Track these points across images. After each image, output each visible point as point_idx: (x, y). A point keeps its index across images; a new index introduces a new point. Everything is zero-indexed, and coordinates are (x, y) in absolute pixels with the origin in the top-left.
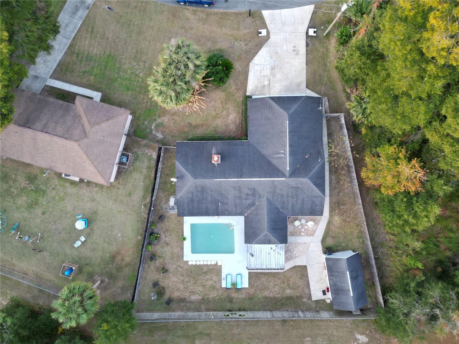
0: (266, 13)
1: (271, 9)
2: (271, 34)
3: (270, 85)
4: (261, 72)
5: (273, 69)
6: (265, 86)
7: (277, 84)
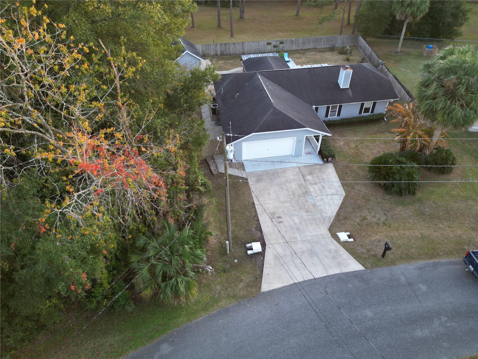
0: (355, 266)
1: (347, 273)
2: (330, 235)
3: (303, 175)
4: (324, 187)
5: (307, 193)
6: (309, 175)
7: (291, 177)
